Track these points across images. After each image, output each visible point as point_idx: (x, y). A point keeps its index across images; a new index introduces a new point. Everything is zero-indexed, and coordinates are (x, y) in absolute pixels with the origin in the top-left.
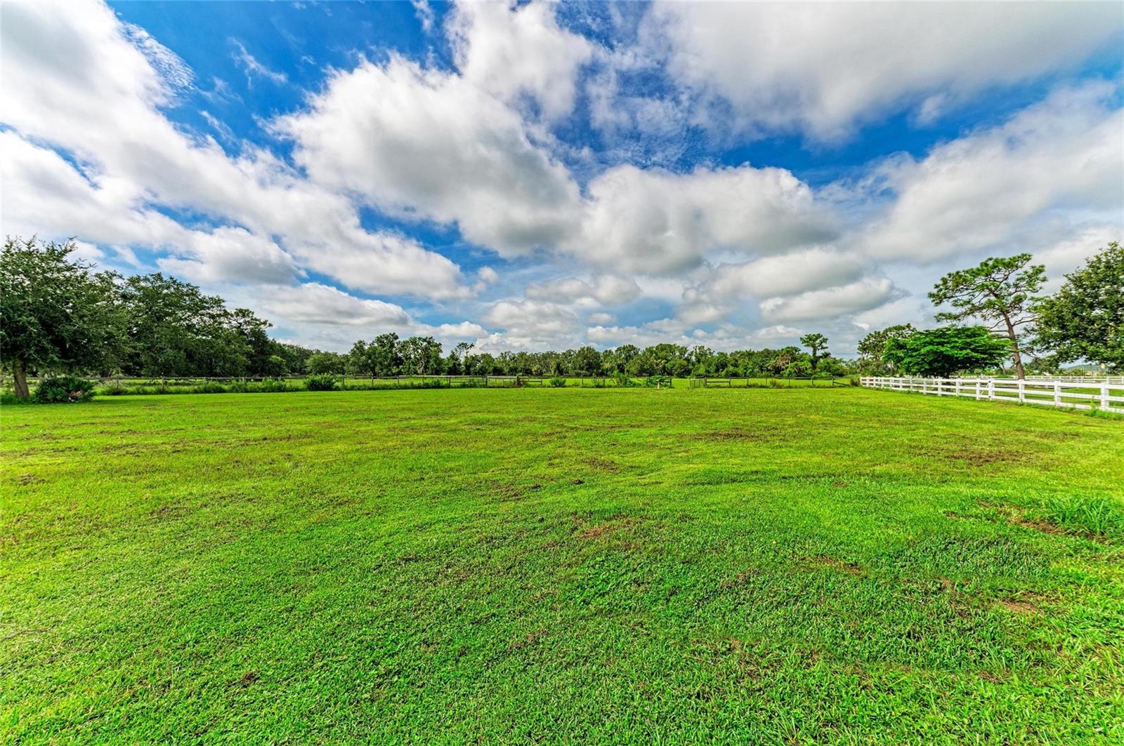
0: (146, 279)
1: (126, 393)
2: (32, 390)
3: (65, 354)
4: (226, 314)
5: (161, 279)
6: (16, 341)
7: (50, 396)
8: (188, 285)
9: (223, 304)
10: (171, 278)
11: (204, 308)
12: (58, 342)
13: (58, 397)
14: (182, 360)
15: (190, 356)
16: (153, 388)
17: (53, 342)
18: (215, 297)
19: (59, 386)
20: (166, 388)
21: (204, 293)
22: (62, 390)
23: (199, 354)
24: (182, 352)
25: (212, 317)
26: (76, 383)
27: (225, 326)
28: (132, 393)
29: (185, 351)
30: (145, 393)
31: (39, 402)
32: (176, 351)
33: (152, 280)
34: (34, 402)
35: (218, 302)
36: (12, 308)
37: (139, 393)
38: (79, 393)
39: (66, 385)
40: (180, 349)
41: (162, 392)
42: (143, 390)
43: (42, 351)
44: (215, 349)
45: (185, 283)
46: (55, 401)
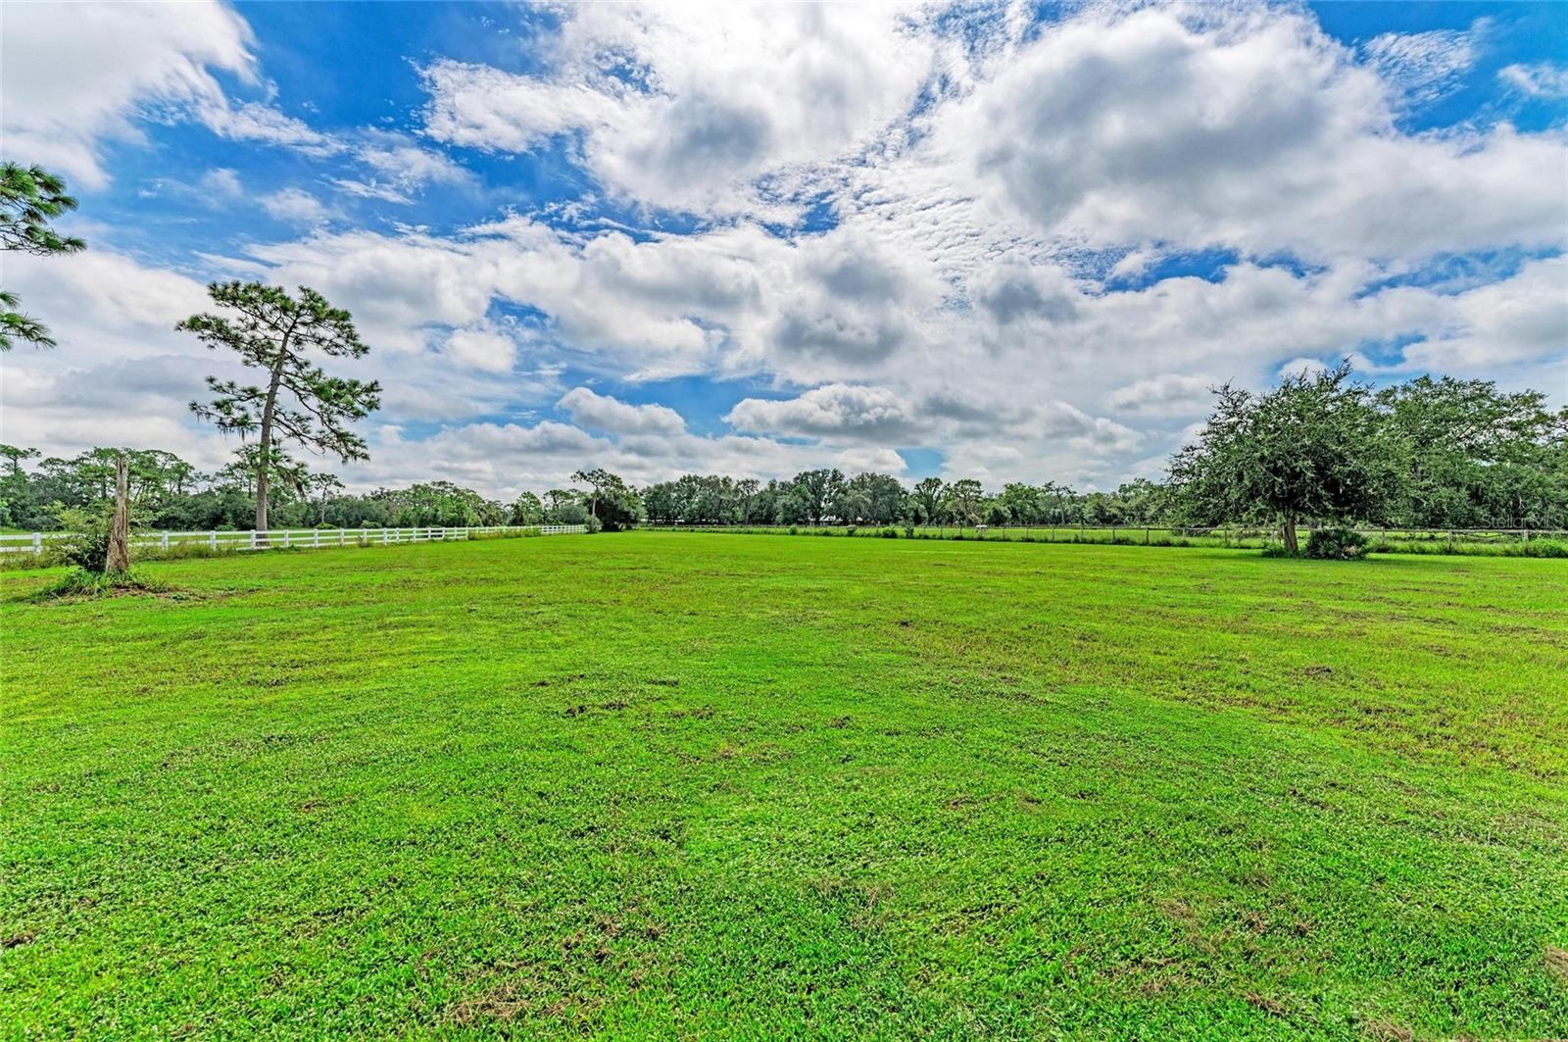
0: (1406, 389)
1: (1394, 550)
2: (1302, 544)
3: (1337, 500)
4: (1542, 418)
5: (1429, 384)
6: (1292, 489)
7: (1321, 551)
8: (1472, 384)
9: (1539, 402)
10: (1445, 379)
11: (1501, 415)
12: (1332, 485)
13: (1331, 552)
14: (1464, 502)
15: (1476, 496)
16: (1434, 546)
17: (1326, 487)
18: (1522, 391)
19: (1330, 539)
20: (1454, 545)
21: (1504, 389)
22: (1334, 544)
23: (1493, 491)
24: (1463, 490)
25: (1514, 427)
26: (1350, 536)
27: (1541, 441)
28: (1403, 551)
29: (1469, 488)
30: (1423, 552)
31: (1311, 557)
32: (1453, 489)
33: (1414, 387)
34: (1305, 557)
35: (1531, 400)
36: (1288, 453)
37: (1413, 552)
38: (1353, 549)
39: (1338, 538)
40: (1459, 485)
41: (1449, 552)
42: (1420, 548)
43: (1316, 498)
44: (1524, 482)
45: (1467, 380)
46: (1328, 556)
